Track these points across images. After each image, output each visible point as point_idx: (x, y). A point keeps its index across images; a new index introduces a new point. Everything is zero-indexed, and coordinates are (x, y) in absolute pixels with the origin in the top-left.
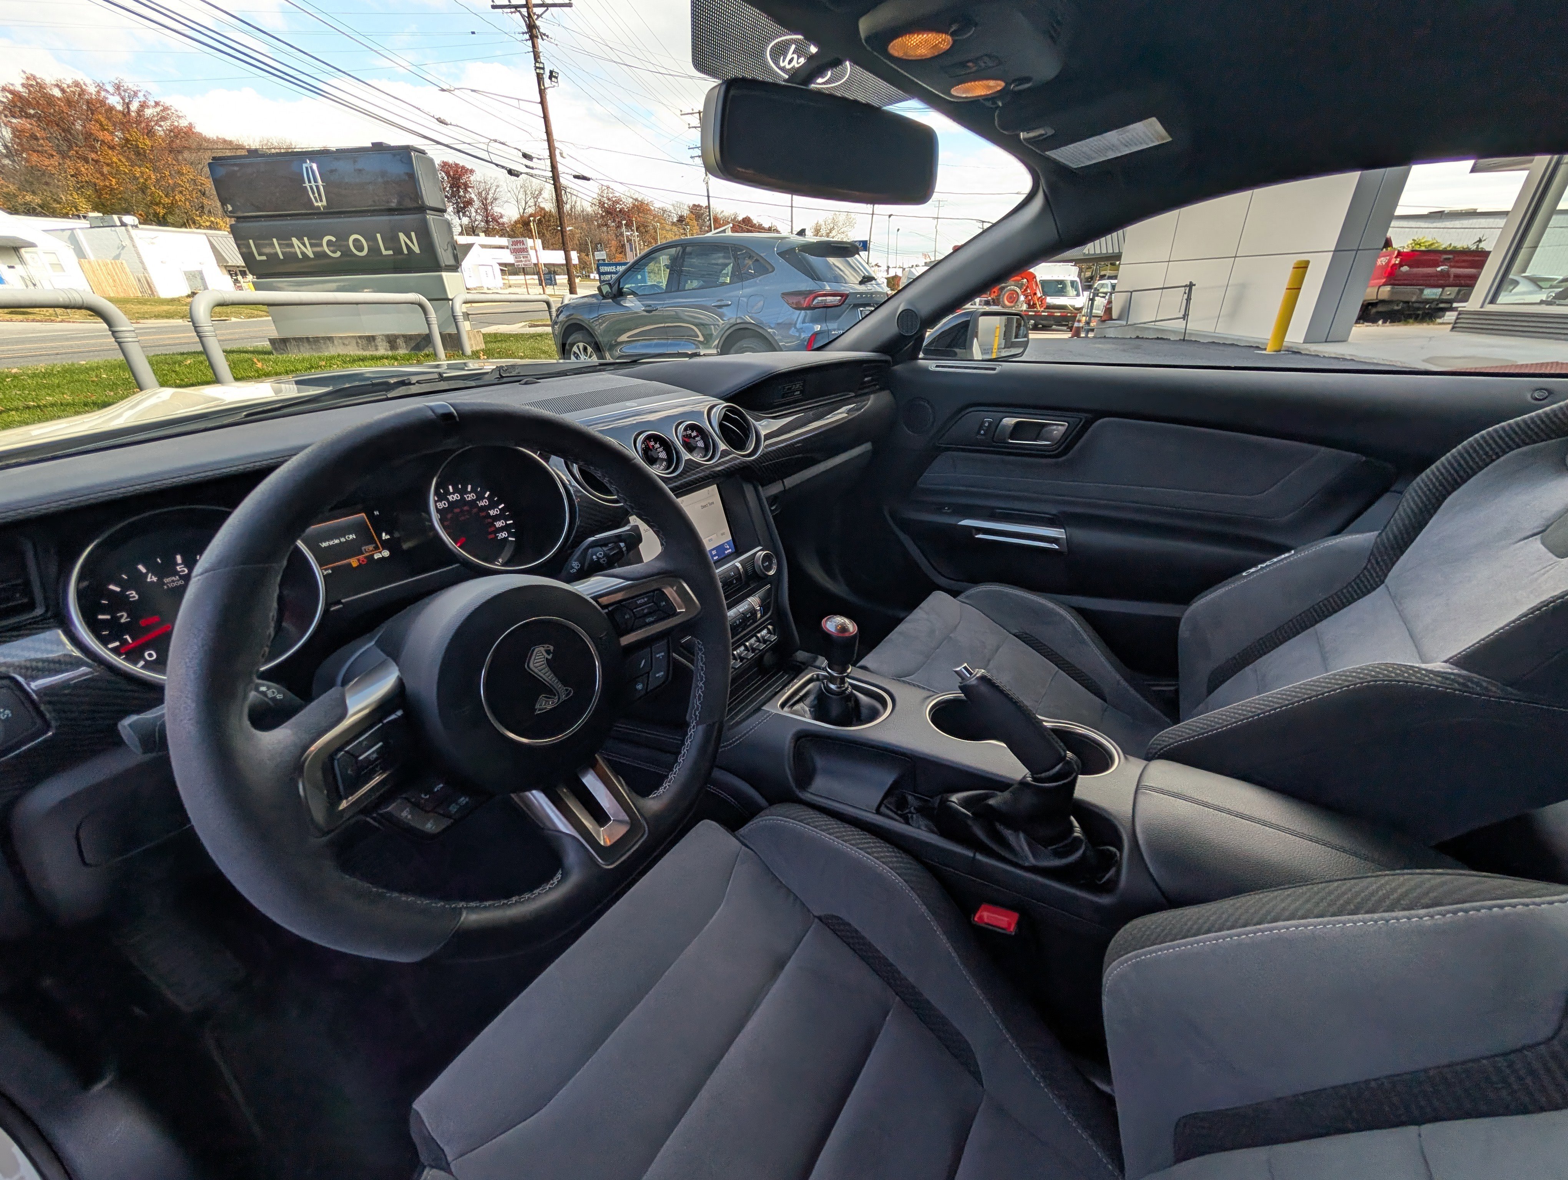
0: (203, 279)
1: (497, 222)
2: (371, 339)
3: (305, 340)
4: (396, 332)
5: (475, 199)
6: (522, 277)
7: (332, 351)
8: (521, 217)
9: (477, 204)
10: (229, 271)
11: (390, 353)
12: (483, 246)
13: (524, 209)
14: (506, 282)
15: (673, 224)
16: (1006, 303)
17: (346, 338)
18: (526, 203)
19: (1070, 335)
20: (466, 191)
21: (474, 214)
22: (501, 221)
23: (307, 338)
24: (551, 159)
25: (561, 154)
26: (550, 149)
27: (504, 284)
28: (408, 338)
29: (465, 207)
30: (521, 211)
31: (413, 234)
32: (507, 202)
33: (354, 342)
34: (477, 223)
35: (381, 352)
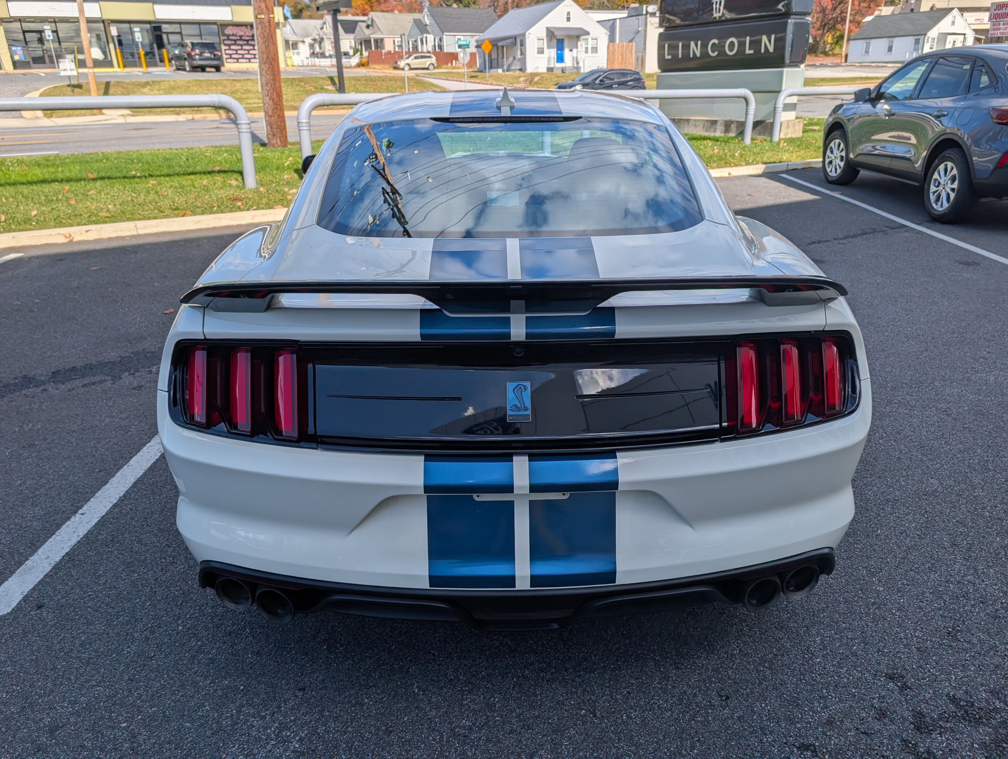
17: (698, 120)
31: (774, 35)
33: (703, 124)
35: (717, 134)
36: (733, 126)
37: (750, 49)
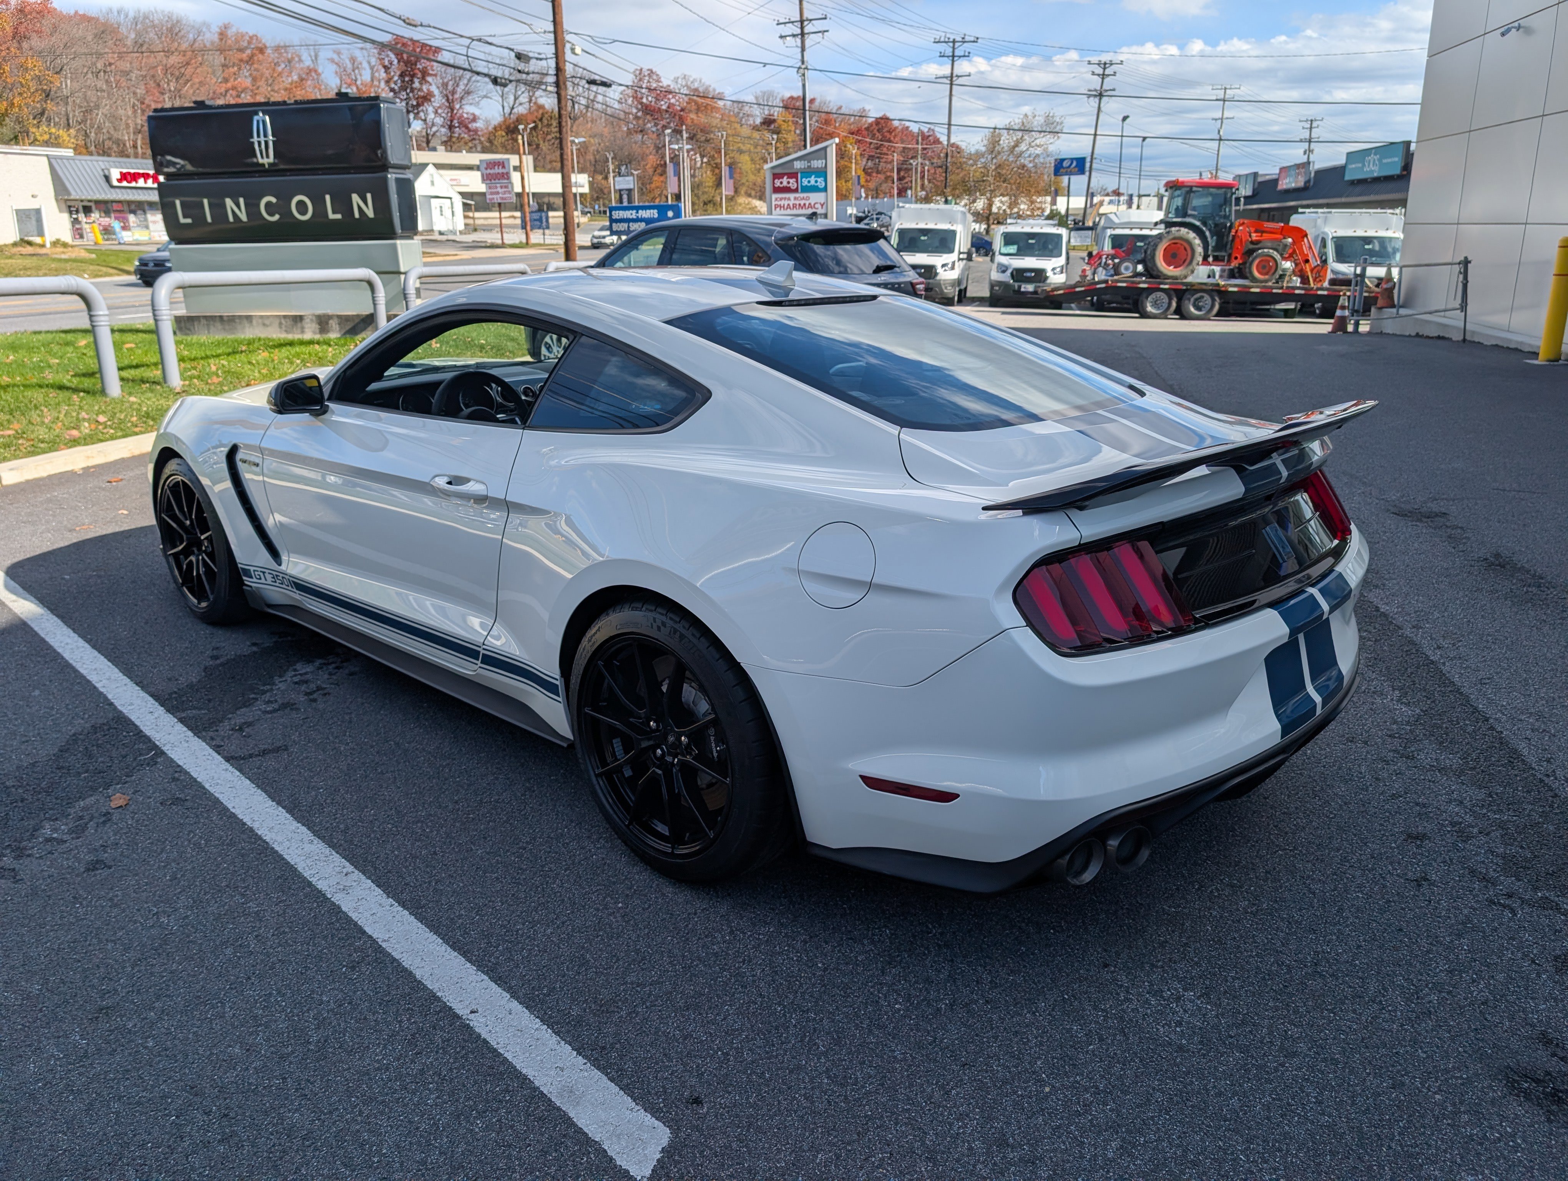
0: (39, 221)
1: (467, 128)
2: (298, 319)
3: (218, 319)
4: (330, 312)
5: (436, 92)
6: (497, 214)
7: (249, 333)
8: (505, 121)
9: (438, 100)
10: (70, 207)
11: (317, 337)
12: (439, 166)
13: (513, 108)
14: (471, 221)
15: (755, 128)
16: (1256, 274)
17: (268, 317)
18: (516, 99)
19: (1329, 328)
20: (423, 79)
21: (431, 116)
22: (473, 126)
23: (221, 317)
24: (557, 58)
25: (573, 50)
26: (556, 44)
27: (466, 225)
28: (343, 319)
29: (418, 105)
30: (507, 110)
31: (369, 196)
32: (485, 97)
33: (277, 322)
34: (434, 129)
35: (308, 336)
36: (333, 323)
37: (334, 212)
